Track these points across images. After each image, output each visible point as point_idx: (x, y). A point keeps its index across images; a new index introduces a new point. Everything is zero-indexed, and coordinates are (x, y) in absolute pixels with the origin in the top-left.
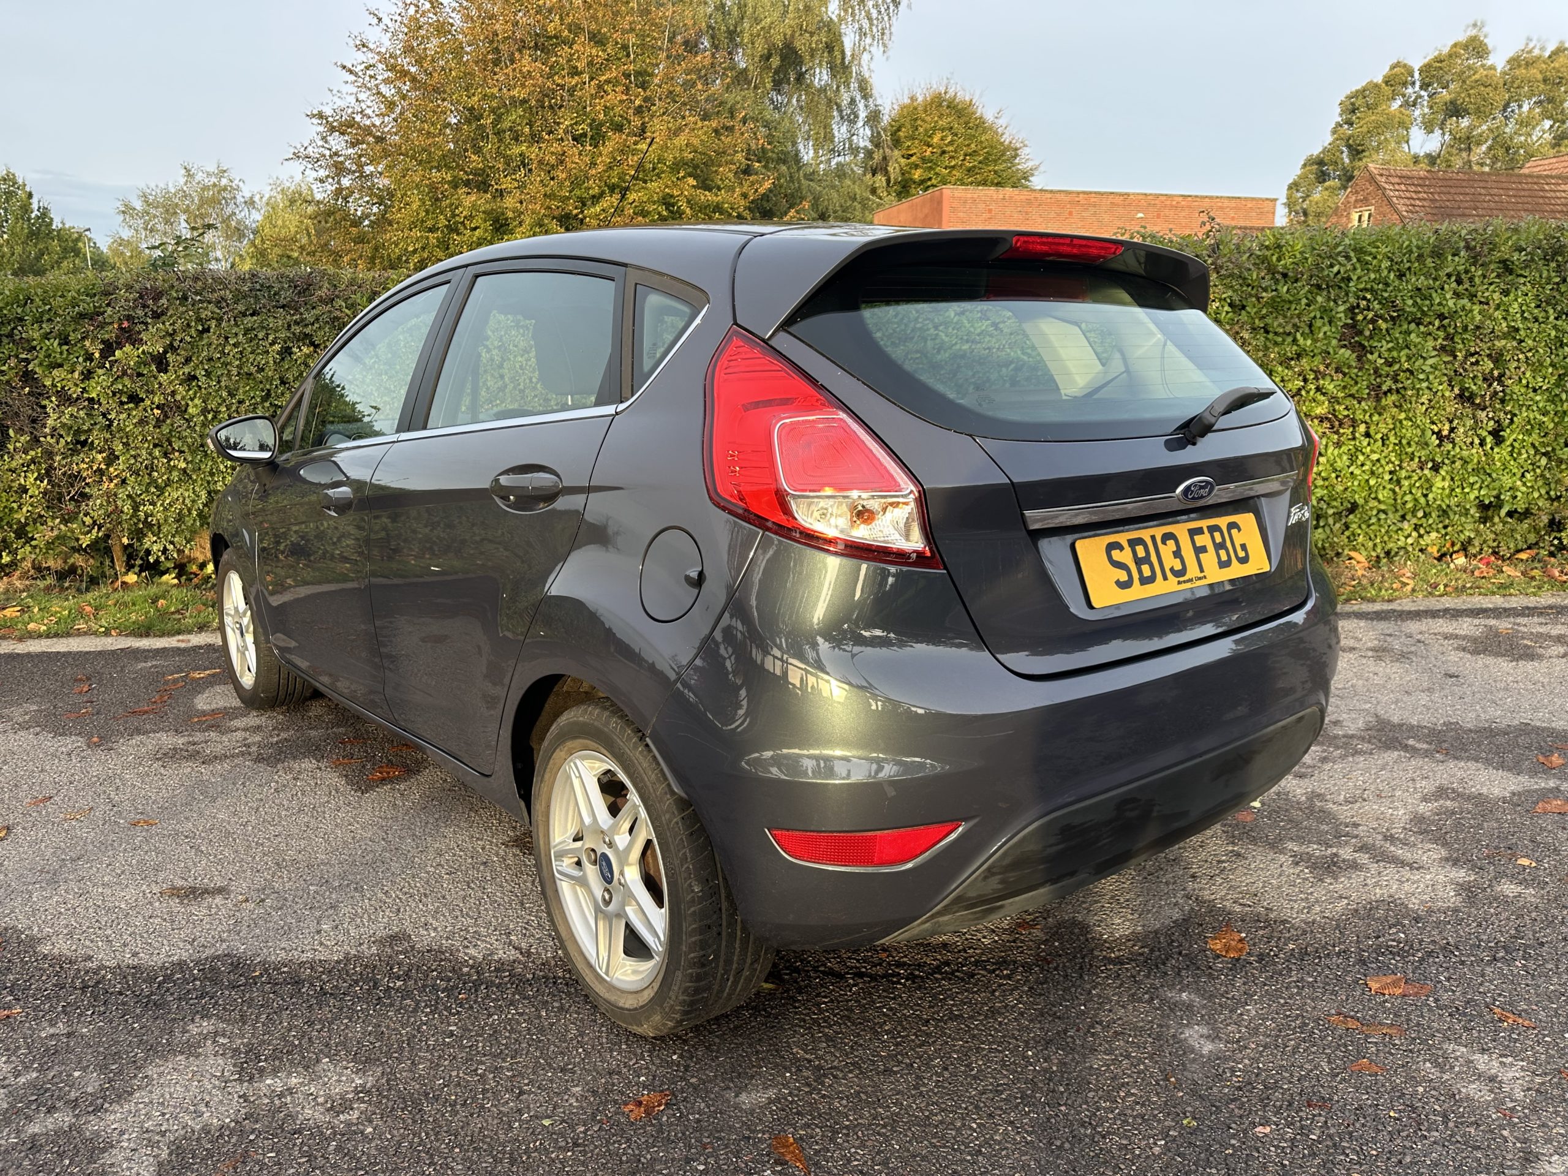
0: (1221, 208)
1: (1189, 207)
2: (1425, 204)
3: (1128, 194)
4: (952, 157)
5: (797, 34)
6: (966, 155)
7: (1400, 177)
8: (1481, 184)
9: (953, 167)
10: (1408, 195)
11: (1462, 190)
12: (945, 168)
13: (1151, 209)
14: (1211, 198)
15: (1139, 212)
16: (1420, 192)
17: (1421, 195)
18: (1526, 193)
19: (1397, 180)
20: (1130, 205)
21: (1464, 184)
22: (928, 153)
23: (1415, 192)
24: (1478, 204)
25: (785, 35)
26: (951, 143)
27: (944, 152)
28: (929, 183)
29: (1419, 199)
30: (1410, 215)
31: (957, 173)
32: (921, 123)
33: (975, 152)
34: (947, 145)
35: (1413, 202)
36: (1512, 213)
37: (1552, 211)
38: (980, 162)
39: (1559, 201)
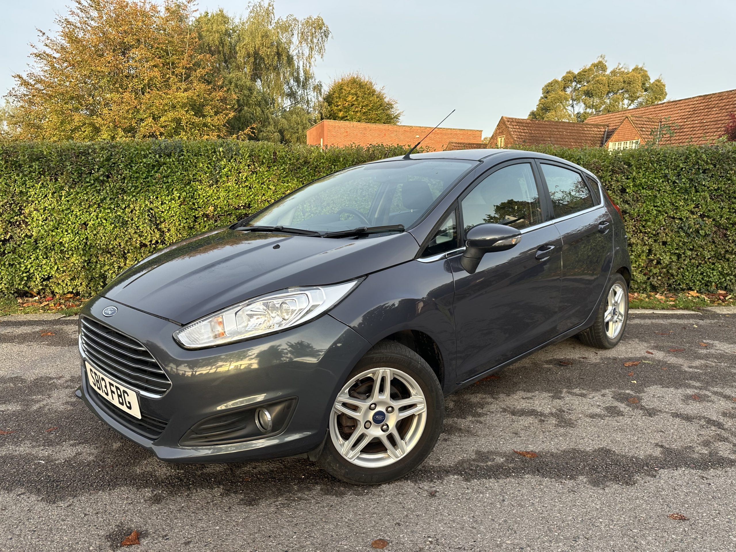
0: (456, 134)
1: (441, 133)
2: (527, 135)
3: (412, 127)
4: (357, 107)
5: (261, 48)
6: (362, 107)
7: (517, 123)
8: (556, 127)
9: (357, 112)
10: (519, 130)
11: (545, 129)
12: (354, 112)
13: (423, 134)
14: (451, 129)
15: (417, 135)
16: (525, 129)
17: (525, 131)
18: (576, 131)
19: (515, 124)
20: (413, 132)
21: (547, 126)
22: (347, 105)
23: (523, 129)
24: (552, 136)
25: (255, 48)
26: (357, 100)
27: (353, 105)
28: (346, 118)
29: (524, 132)
30: (518, 140)
31: (358, 114)
32: (343, 91)
33: (367, 105)
34: (354, 101)
35: (521, 134)
36: (567, 140)
37: (586, 140)
38: (369, 110)
39: (590, 135)
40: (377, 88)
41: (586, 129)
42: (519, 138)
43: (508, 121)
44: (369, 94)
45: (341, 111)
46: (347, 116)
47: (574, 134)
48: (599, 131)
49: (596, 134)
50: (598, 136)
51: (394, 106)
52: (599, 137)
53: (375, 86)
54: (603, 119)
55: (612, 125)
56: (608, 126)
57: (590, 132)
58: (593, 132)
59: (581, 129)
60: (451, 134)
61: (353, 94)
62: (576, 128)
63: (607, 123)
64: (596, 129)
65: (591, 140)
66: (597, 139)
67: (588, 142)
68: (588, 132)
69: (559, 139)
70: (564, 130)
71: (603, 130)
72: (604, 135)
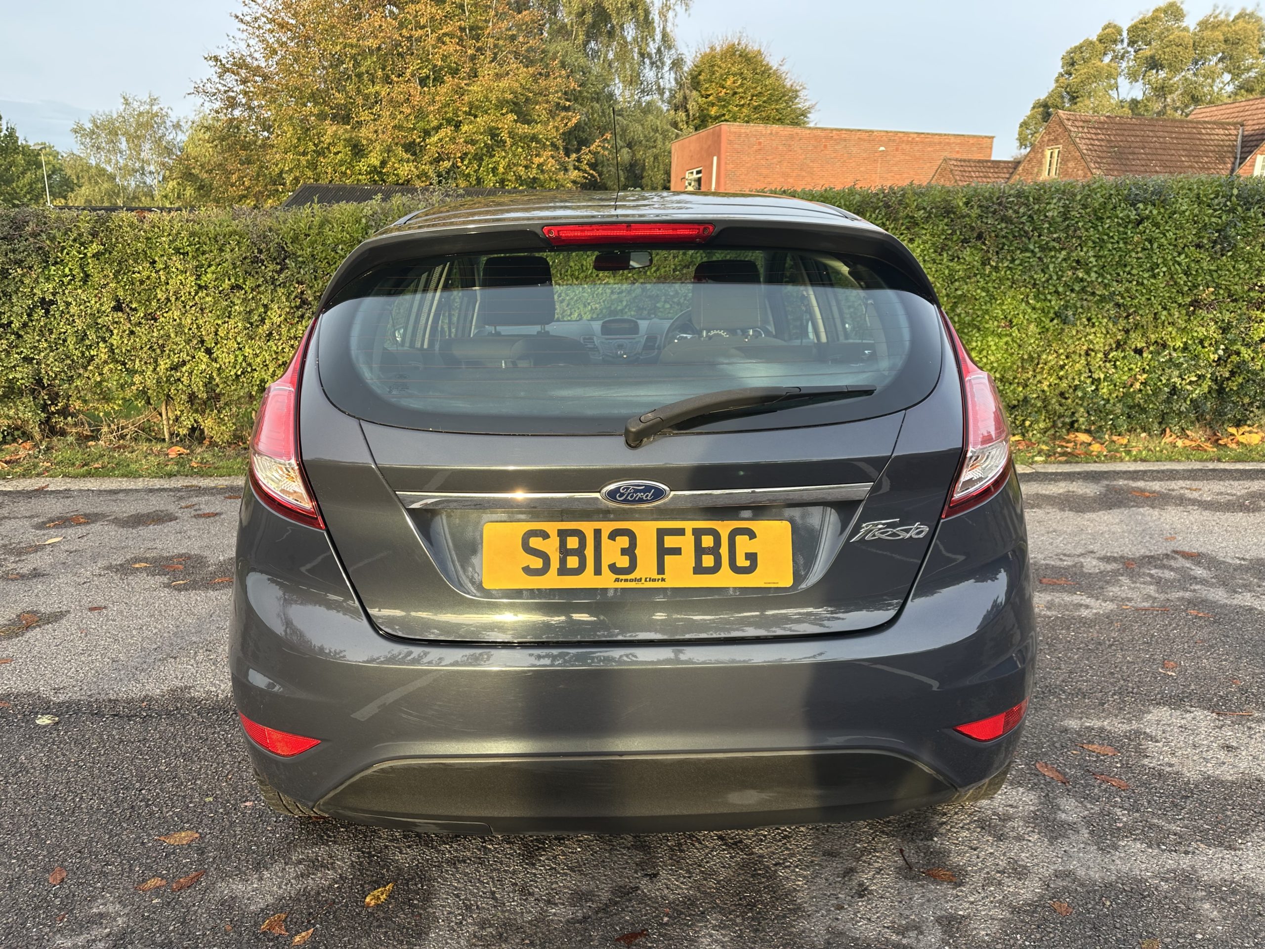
0: (948, 143)
1: (922, 142)
2: (1103, 144)
3: (872, 131)
4: (742, 97)
6: (753, 96)
7: (1084, 121)
9: (743, 105)
10: (1089, 136)
11: (1133, 133)
12: (736, 106)
13: (891, 143)
14: (940, 135)
15: (881, 146)
16: (1098, 134)
17: (1099, 137)
19: (1081, 124)
20: (874, 140)
21: (1136, 128)
22: (722, 94)
23: (1095, 134)
24: (1146, 144)
26: (742, 85)
27: (735, 93)
28: (723, 118)
29: (1097, 140)
30: (1089, 153)
31: (745, 111)
32: (716, 68)
33: (760, 93)
34: (738, 88)
35: (1092, 142)
36: (1173, 152)
37: (1206, 151)
38: (764, 102)
39: (1212, 143)
40: (773, 61)
41: (1203, 131)
42: (1090, 150)
43: (1069, 119)
44: (764, 72)
45: (713, 105)
46: (724, 115)
47: (1185, 141)
48: (1227, 135)
49: (1222, 140)
50: (1227, 143)
51: (801, 94)
52: (1229, 146)
53: (767, 59)
54: (1228, 111)
55: (1250, 122)
56: (1242, 125)
57: (1212, 137)
58: (1217, 137)
59: (1195, 131)
60: (940, 143)
61: (734, 75)
62: (1186, 130)
63: (1239, 120)
64: (1221, 132)
65: (1214, 151)
66: (1225, 149)
67: (1211, 154)
68: (1208, 137)
69: (1160, 151)
70: (1166, 134)
71: (1235, 132)
72: (1236, 141)
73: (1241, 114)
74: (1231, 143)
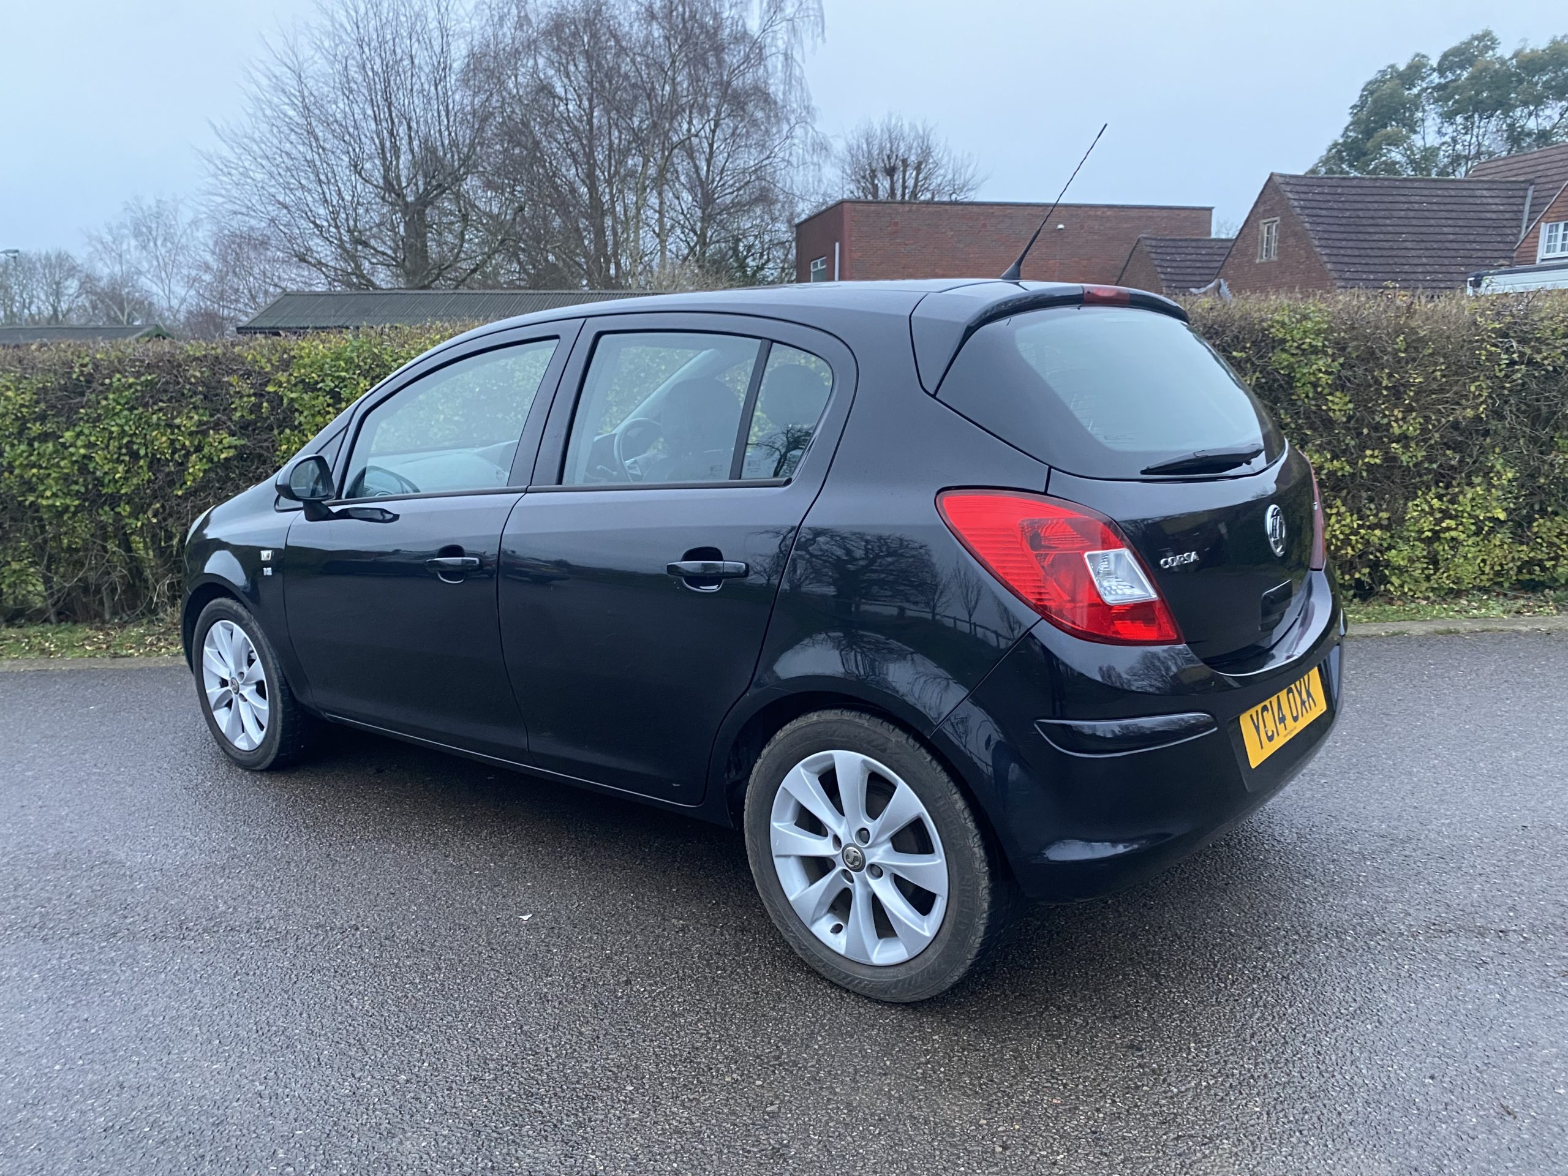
2: (1334, 214)
7: (1309, 186)
8: (1403, 191)
10: (1314, 204)
11: (1378, 198)
13: (1072, 220)
14: (1140, 207)
15: (1060, 223)
16: (1328, 201)
17: (1329, 205)
18: (1453, 200)
19: (1305, 189)
23: (1323, 201)
24: (1394, 213)
29: (1326, 209)
35: (1318, 212)
36: (1432, 222)
37: (1480, 219)
39: (1489, 208)
41: (1477, 192)
42: (1314, 222)
43: (1288, 184)
47: (1450, 207)
48: (1510, 198)
49: (1504, 205)
50: (1510, 208)
52: (1513, 211)
54: (1518, 165)
55: (1543, 180)
56: (1532, 184)
57: (1489, 200)
58: (1496, 201)
59: (1464, 193)
60: (1140, 218)
62: (1452, 193)
63: (1531, 177)
64: (1503, 193)
65: (1491, 219)
66: (1507, 216)
68: (1484, 201)
69: (1414, 222)
70: (1424, 199)
71: (1521, 193)
72: (1523, 204)
73: (1532, 169)
74: (1515, 208)
